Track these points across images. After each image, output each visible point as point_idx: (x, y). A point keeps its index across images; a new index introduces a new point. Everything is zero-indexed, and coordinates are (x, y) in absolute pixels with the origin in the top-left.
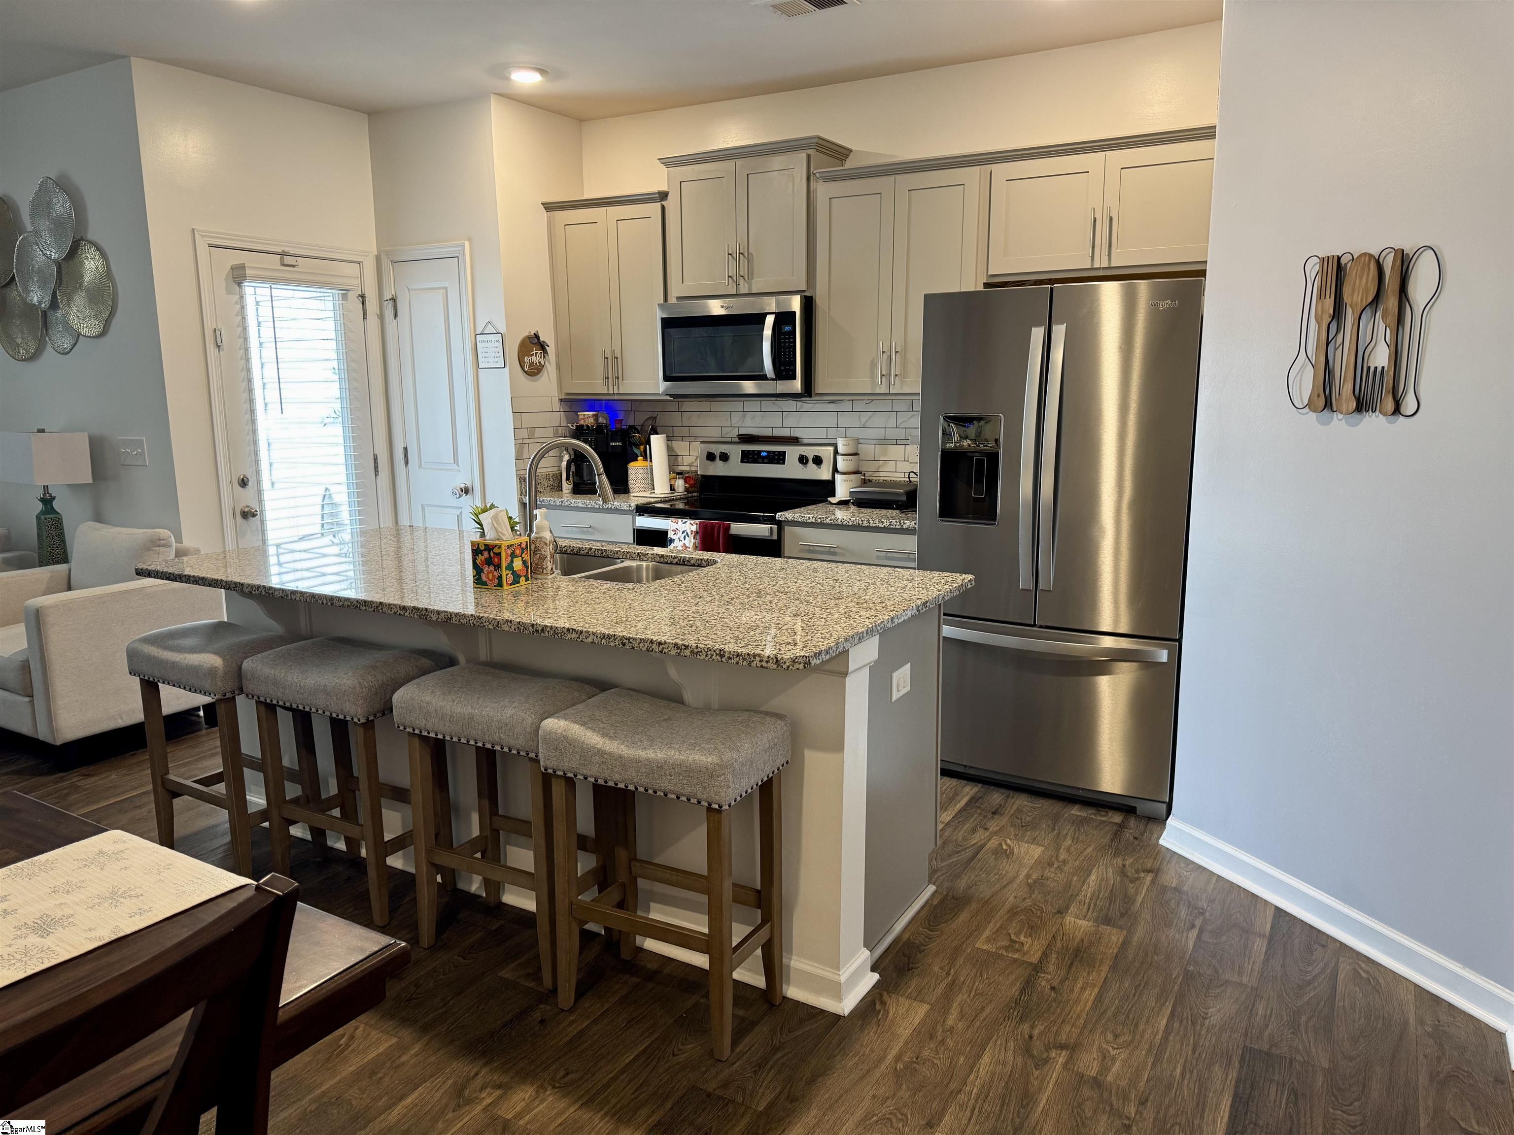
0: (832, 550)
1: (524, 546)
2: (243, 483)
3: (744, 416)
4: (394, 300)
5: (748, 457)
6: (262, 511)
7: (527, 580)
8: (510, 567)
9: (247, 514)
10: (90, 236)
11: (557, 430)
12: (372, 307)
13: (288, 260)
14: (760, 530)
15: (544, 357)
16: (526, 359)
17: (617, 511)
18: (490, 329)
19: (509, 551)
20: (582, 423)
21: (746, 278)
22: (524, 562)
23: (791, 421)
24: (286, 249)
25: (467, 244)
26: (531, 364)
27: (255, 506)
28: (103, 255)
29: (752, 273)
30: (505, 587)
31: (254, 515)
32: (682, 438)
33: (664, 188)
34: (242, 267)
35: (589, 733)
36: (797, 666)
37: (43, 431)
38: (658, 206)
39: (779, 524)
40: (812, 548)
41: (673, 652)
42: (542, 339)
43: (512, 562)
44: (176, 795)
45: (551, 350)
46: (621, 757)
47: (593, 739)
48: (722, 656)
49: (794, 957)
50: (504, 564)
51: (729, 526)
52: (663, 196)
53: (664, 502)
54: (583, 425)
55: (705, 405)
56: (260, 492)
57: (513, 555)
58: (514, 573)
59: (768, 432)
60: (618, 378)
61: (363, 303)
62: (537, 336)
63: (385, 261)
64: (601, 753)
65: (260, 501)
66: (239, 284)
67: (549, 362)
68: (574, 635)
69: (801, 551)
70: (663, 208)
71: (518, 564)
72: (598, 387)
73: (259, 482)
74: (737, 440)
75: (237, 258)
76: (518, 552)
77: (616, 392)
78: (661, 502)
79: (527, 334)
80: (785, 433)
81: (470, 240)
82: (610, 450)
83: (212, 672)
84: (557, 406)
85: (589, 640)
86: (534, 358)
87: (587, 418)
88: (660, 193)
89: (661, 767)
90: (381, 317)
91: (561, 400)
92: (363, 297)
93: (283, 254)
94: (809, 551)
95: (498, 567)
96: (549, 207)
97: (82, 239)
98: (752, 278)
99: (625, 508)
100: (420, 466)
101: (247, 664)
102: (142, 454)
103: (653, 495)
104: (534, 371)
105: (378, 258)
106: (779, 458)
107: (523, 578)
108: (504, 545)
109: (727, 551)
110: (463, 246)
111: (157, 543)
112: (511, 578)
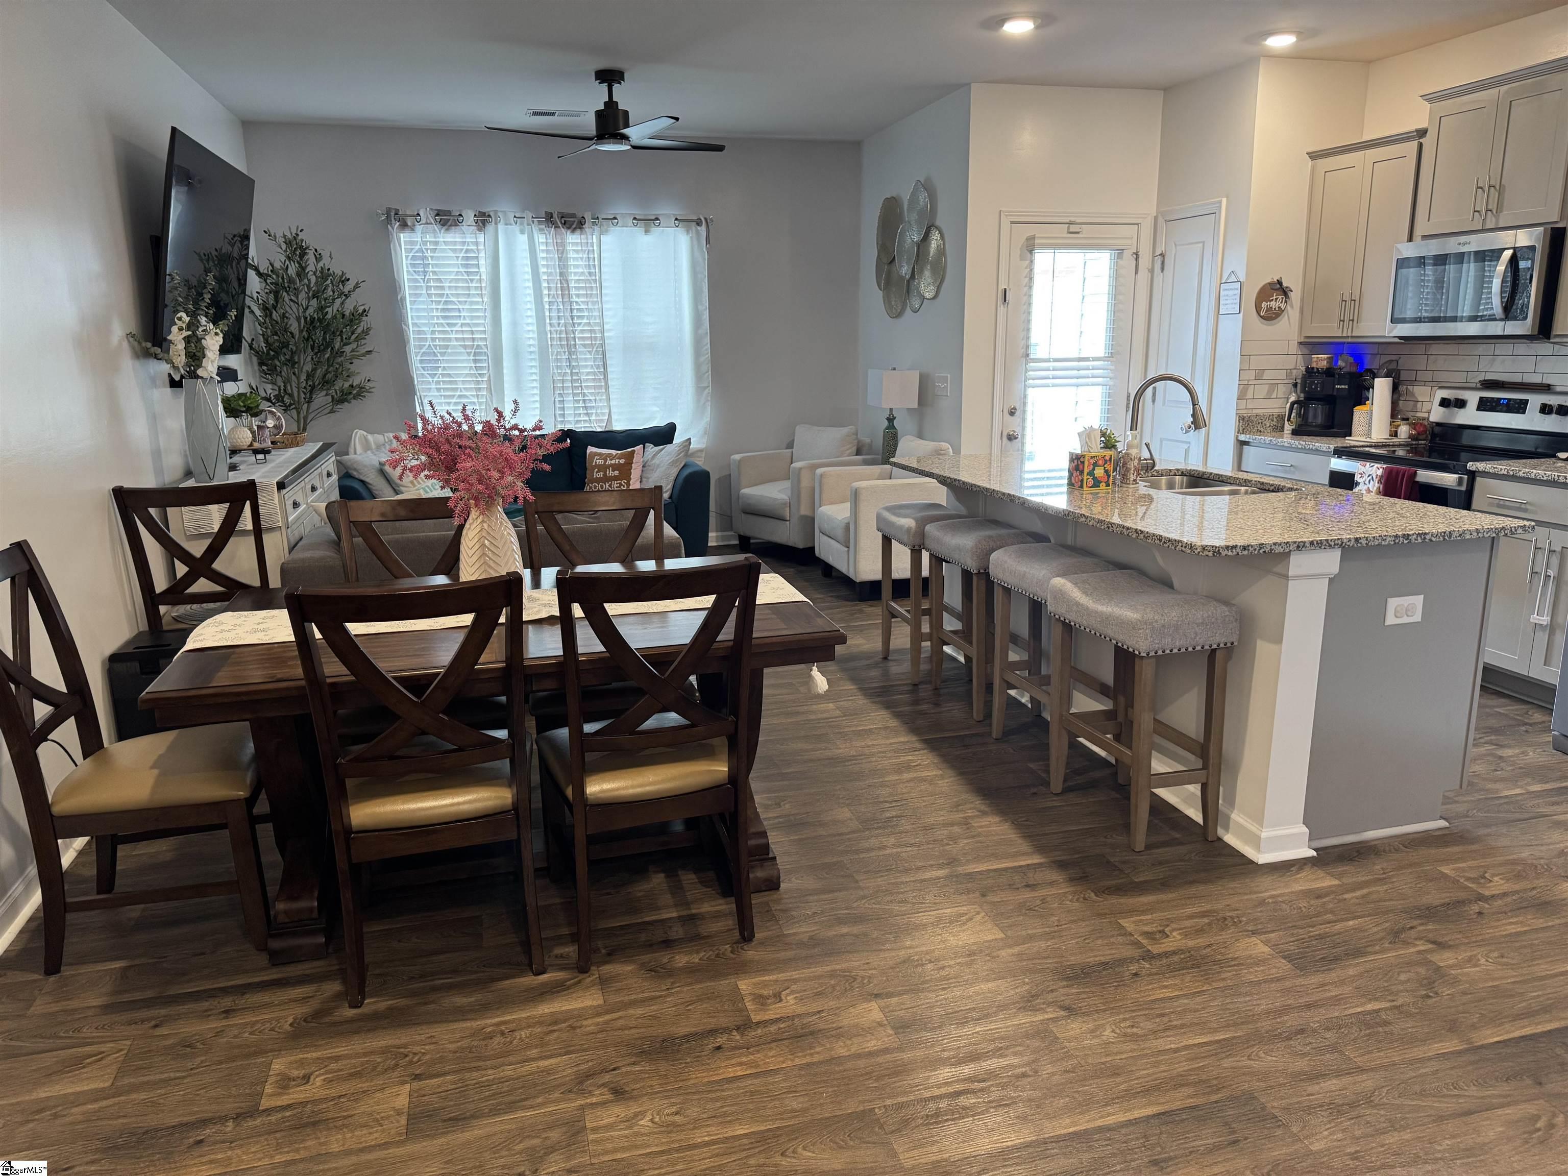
0: (1523, 506)
1: (1107, 458)
2: (1012, 413)
3: (1494, 360)
4: (1162, 255)
5: (1485, 405)
6: (1023, 436)
7: (1108, 485)
8: (1091, 473)
9: (1011, 438)
10: (938, 223)
11: (1291, 373)
12: (1145, 261)
13: (1073, 228)
14: (1448, 479)
15: (1286, 302)
16: (1264, 305)
17: (1317, 452)
18: (1233, 278)
19: (1092, 461)
20: (1314, 365)
21: (1494, 212)
22: (1106, 471)
23: (1544, 366)
24: (1073, 219)
25: (1224, 200)
26: (1269, 309)
27: (1018, 430)
28: (942, 237)
29: (1502, 206)
30: (1085, 488)
31: (1016, 438)
32: (1425, 383)
33: (1423, 125)
34: (1033, 238)
35: (1075, 590)
36: (1206, 553)
37: (894, 369)
38: (1415, 144)
39: (1472, 475)
40: (1502, 503)
41: (1134, 536)
42: (1285, 285)
43: (1094, 469)
44: (894, 616)
45: (1295, 296)
46: (1088, 608)
47: (1076, 594)
48: (1160, 541)
49: (1235, 811)
50: (1086, 471)
51: (1415, 473)
52: (1422, 133)
53: (1376, 446)
54: (1313, 368)
55: (1451, 348)
56: (1024, 420)
57: (1095, 465)
58: (1094, 478)
59: (1517, 378)
60: (1353, 320)
61: (1137, 259)
62: (1280, 282)
63: (1161, 220)
64: (1078, 604)
65: (1024, 428)
66: (1031, 252)
67: (1292, 307)
68: (1084, 519)
69: (1491, 505)
70: (1421, 146)
71: (1099, 472)
72: (1332, 330)
73: (1024, 412)
74: (1479, 385)
75: (1030, 230)
76: (1100, 462)
77: (1349, 334)
78: (1371, 446)
79: (1269, 280)
80: (1536, 379)
81: (1227, 197)
82: (1335, 393)
83: (909, 530)
84: (1294, 348)
85: (1091, 524)
86: (1273, 303)
87: (1321, 361)
88: (1417, 131)
89: (1106, 619)
90: (1152, 271)
91: (1300, 343)
92: (1137, 254)
93: (1071, 223)
94: (1499, 506)
95: (1082, 472)
96: (1314, 156)
97: (933, 225)
98: (1501, 211)
99: (1325, 449)
100: (1164, 404)
101: (928, 528)
102: (946, 387)
103: (1368, 440)
104: (1271, 316)
105: (1156, 218)
106: (1519, 407)
107: (1104, 484)
108: (1088, 455)
109: (1409, 497)
110: (1220, 202)
111: (938, 453)
112: (1091, 482)
